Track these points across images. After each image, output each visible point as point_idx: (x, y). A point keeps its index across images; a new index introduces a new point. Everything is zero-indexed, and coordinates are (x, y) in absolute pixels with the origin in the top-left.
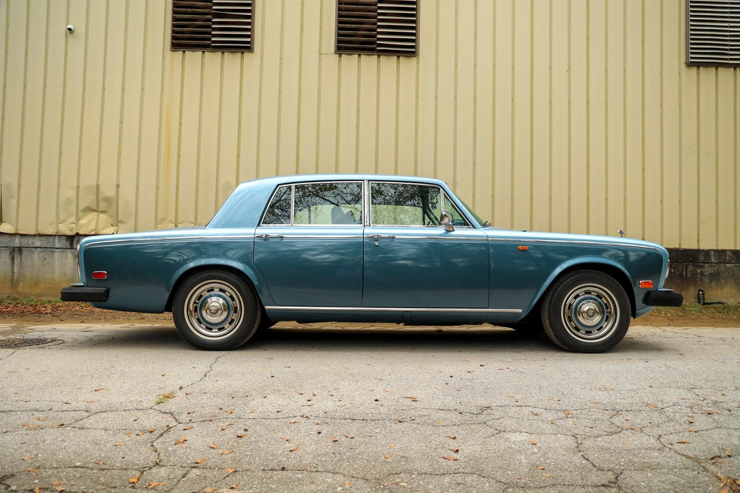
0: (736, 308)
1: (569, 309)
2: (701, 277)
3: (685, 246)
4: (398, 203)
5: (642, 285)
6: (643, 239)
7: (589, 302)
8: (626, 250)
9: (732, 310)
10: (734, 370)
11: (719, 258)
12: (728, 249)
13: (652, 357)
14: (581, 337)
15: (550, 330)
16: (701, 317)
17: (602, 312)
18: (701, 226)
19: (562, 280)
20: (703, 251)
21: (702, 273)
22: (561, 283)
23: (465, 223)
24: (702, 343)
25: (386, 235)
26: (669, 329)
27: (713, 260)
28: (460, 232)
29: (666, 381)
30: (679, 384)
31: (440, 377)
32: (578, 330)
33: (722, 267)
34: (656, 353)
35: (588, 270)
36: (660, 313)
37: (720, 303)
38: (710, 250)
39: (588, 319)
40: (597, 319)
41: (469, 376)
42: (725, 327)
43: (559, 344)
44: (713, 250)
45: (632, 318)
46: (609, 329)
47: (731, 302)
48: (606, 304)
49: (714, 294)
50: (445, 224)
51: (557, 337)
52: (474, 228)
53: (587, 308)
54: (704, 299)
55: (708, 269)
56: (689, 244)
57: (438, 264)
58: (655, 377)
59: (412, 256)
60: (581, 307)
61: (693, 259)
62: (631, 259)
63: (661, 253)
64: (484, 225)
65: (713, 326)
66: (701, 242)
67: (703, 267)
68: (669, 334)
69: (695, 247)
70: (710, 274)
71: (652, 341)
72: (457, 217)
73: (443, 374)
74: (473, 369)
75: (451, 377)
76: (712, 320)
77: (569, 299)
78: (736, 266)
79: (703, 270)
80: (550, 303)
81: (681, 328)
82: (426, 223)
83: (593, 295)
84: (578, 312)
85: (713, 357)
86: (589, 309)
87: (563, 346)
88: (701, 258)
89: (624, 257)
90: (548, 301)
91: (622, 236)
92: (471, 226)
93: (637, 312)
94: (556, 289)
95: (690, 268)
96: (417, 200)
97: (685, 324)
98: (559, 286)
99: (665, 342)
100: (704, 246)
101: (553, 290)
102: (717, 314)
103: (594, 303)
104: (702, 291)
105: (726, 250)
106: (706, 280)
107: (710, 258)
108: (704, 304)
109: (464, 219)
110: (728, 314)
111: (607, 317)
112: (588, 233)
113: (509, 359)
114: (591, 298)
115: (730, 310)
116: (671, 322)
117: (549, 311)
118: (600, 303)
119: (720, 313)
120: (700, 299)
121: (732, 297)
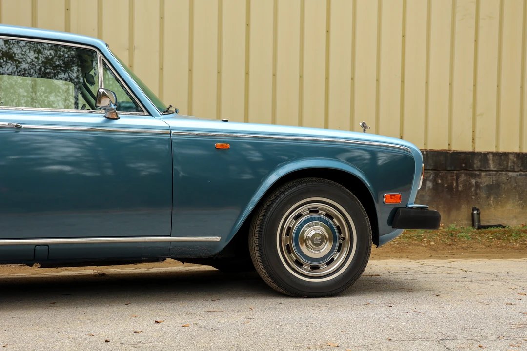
0: (519, 232)
1: (288, 234)
2: (476, 190)
3: (456, 147)
4: (44, 75)
5: (387, 200)
6: (401, 138)
7: (316, 224)
8: (373, 151)
9: (514, 235)
10: (500, 314)
11: (500, 165)
12: (510, 151)
13: (398, 300)
14: (304, 276)
15: (261, 266)
16: (475, 245)
17: (333, 239)
18: (478, 119)
19: (277, 193)
20: (479, 154)
21: (477, 186)
22: (277, 197)
23: (136, 107)
24: (468, 279)
25: (7, 123)
26: (430, 262)
27: (492, 167)
28: (127, 121)
29: (410, 332)
30: (427, 335)
31: (89, 343)
32: (300, 264)
33: (503, 177)
34: (406, 295)
35: (314, 179)
36: (422, 241)
37: (500, 226)
38: (489, 153)
39: (313, 249)
40: (326, 248)
41: (137, 338)
42: (502, 258)
43: (274, 286)
44: (492, 153)
45: (373, 246)
46: (342, 263)
47: (514, 224)
48: (338, 227)
49: (494, 214)
50: (104, 108)
51: (270, 276)
52: (151, 115)
53: (313, 232)
54: (479, 221)
55: (485, 180)
56: (462, 145)
57: (109, 171)
58: (397, 327)
59: (71, 159)
60: (304, 232)
61: (466, 164)
62: (380, 162)
63: (413, 154)
64: (167, 111)
65: (487, 257)
66: (477, 141)
67: (479, 175)
68: (428, 269)
69: (469, 148)
70: (488, 186)
71: (403, 279)
72: (123, 98)
73: (94, 338)
74: (143, 329)
75: (107, 341)
76: (488, 249)
77: (288, 220)
78: (520, 175)
79: (478, 180)
80: (261, 226)
81: (445, 261)
82: (80, 106)
83: (321, 215)
84: (299, 238)
85: (477, 298)
86: (316, 234)
87: (279, 289)
88: (477, 164)
89: (370, 159)
90: (259, 223)
91: (365, 131)
92: (146, 113)
93: (381, 237)
94: (270, 206)
95: (463, 178)
96: (75, 72)
97: (453, 256)
98: (273, 202)
99: (421, 280)
100: (480, 148)
101: (266, 207)
102: (495, 241)
103: (324, 226)
104: (478, 210)
105: (509, 153)
106: (483, 194)
107: (488, 164)
108: (480, 227)
109: (135, 102)
110: (508, 240)
111: (340, 244)
112: (326, 127)
113: (200, 311)
114: (319, 219)
115: (511, 235)
116: (435, 252)
117: (259, 239)
118: (331, 227)
119: (499, 239)
120: (475, 222)
121: (516, 217)
